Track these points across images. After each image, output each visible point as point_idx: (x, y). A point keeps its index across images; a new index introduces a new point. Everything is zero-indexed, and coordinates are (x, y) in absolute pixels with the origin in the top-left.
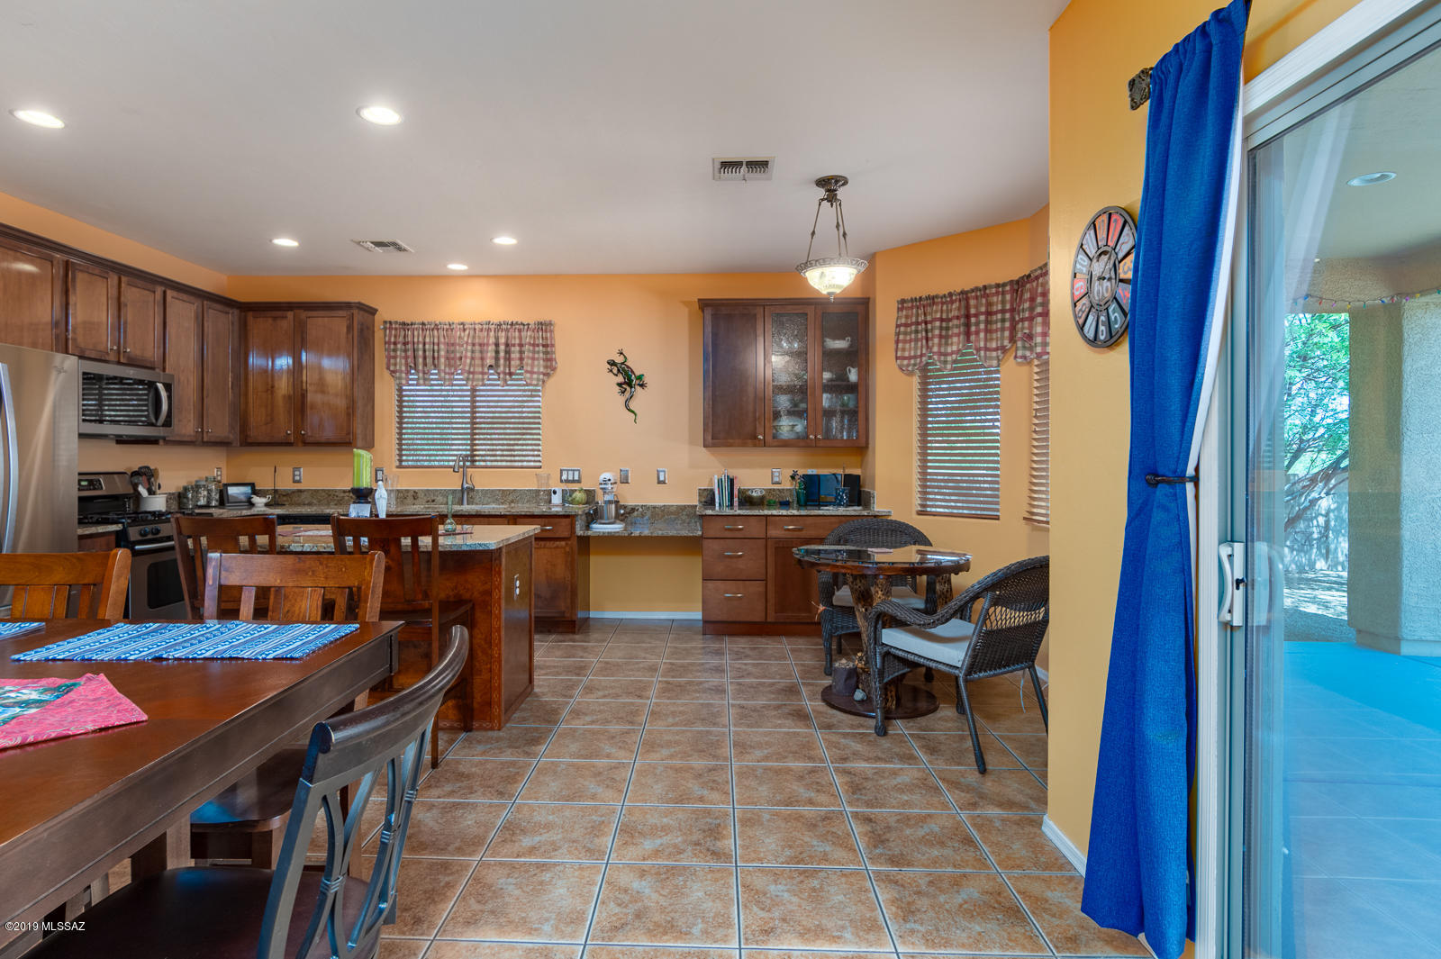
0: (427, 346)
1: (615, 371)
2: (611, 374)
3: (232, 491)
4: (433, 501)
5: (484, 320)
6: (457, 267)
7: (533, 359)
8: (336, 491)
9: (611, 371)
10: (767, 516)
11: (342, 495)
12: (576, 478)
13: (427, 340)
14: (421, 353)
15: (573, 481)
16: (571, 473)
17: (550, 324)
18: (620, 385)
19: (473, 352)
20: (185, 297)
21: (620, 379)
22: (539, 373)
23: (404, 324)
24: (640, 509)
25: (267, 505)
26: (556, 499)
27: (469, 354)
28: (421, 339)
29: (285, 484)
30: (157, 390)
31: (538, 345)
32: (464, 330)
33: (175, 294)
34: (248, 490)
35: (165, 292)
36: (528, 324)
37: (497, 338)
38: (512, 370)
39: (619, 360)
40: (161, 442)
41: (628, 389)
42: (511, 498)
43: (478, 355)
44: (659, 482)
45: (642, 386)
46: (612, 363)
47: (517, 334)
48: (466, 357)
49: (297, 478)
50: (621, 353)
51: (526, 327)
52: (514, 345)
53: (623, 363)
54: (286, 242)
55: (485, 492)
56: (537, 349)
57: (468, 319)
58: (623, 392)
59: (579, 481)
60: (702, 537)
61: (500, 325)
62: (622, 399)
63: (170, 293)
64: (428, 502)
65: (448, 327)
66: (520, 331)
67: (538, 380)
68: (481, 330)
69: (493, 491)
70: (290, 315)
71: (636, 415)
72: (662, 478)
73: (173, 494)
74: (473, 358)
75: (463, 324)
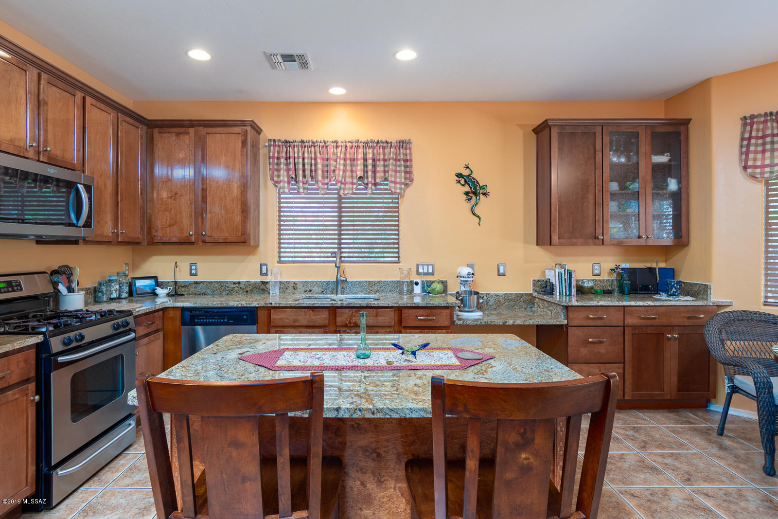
0: (306, 161)
1: (463, 182)
2: (459, 184)
3: (139, 283)
4: (310, 291)
5: (354, 138)
6: (337, 91)
7: (396, 171)
8: (227, 282)
9: (459, 182)
10: (624, 307)
11: (233, 286)
12: (430, 271)
13: (306, 155)
14: (301, 166)
15: (427, 274)
16: (425, 267)
17: (409, 142)
18: (467, 193)
19: (345, 165)
20: (103, 106)
21: (467, 188)
22: (401, 183)
23: (286, 142)
24: (485, 297)
25: (168, 295)
26: (417, 289)
27: (342, 167)
28: (300, 155)
29: (184, 277)
30: (77, 190)
31: (399, 160)
32: (337, 147)
33: (94, 102)
34: (151, 282)
35: (84, 98)
36: (391, 143)
37: (365, 154)
38: (378, 181)
39: (466, 172)
40: (81, 241)
41: (474, 197)
42: (376, 288)
43: (348, 168)
44: (499, 274)
45: (485, 194)
46: (459, 175)
47: (381, 150)
48: (339, 169)
49: (193, 272)
50: (468, 167)
51: (389, 145)
52: (379, 160)
53: (469, 175)
54: (199, 55)
55: (354, 284)
56: (398, 163)
57: (340, 139)
58: (469, 200)
59: (432, 274)
60: (567, 326)
61: (367, 143)
62: (468, 206)
63: (89, 100)
64: (306, 291)
65: (323, 144)
66: (384, 148)
67: (401, 189)
68: (351, 147)
69: (360, 282)
70: (192, 131)
71: (479, 217)
72: (502, 271)
73: (89, 289)
74: (344, 171)
75: (336, 142)
